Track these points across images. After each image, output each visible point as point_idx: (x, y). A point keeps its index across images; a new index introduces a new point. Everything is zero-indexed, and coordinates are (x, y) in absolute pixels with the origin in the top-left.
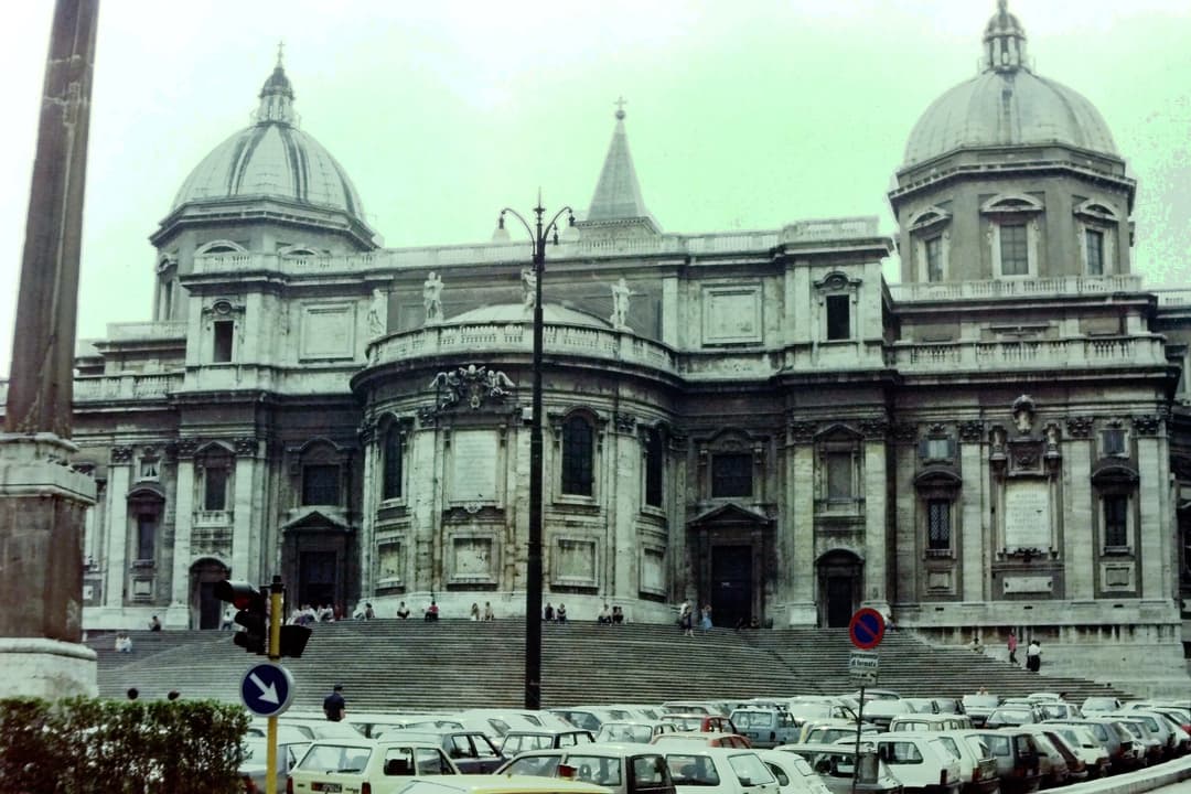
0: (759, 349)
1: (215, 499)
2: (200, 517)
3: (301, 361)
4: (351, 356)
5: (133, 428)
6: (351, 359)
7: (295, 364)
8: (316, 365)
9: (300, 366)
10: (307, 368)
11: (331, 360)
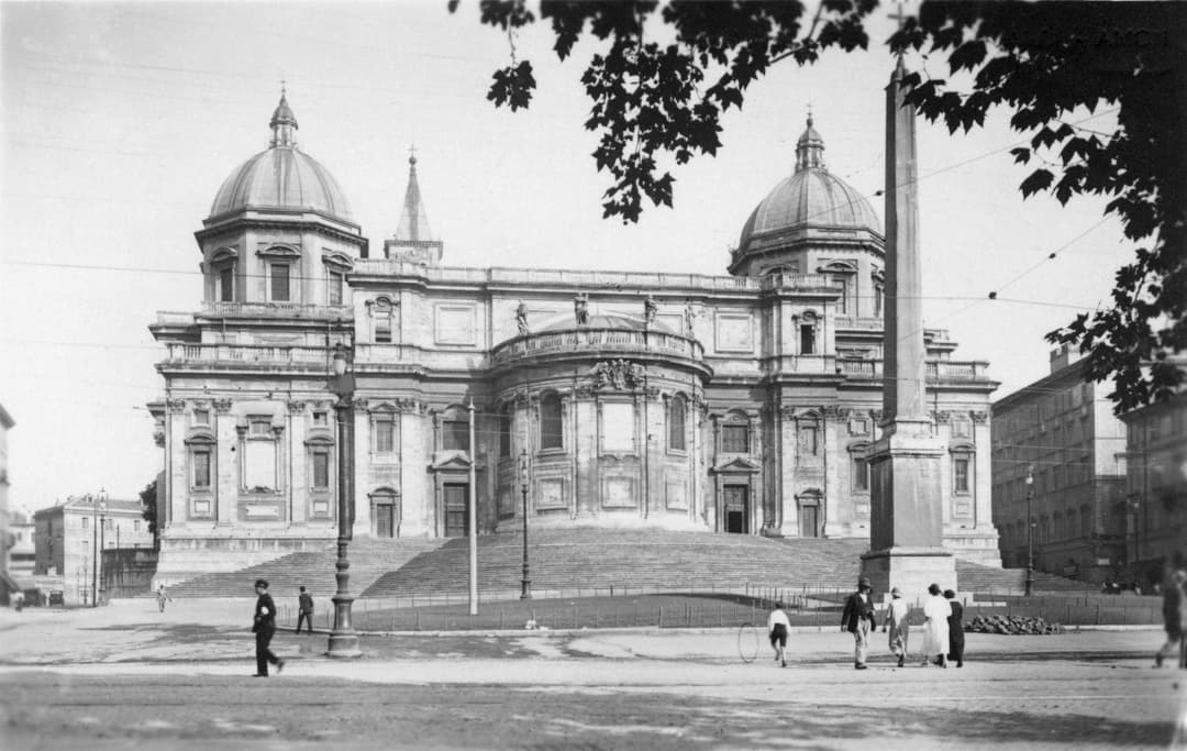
0: (751, 356)
1: (386, 444)
2: (374, 456)
3: (437, 344)
4: (473, 343)
5: (306, 387)
6: (473, 346)
7: (432, 347)
8: (449, 348)
9: (435, 348)
10: (442, 348)
11: (459, 346)
